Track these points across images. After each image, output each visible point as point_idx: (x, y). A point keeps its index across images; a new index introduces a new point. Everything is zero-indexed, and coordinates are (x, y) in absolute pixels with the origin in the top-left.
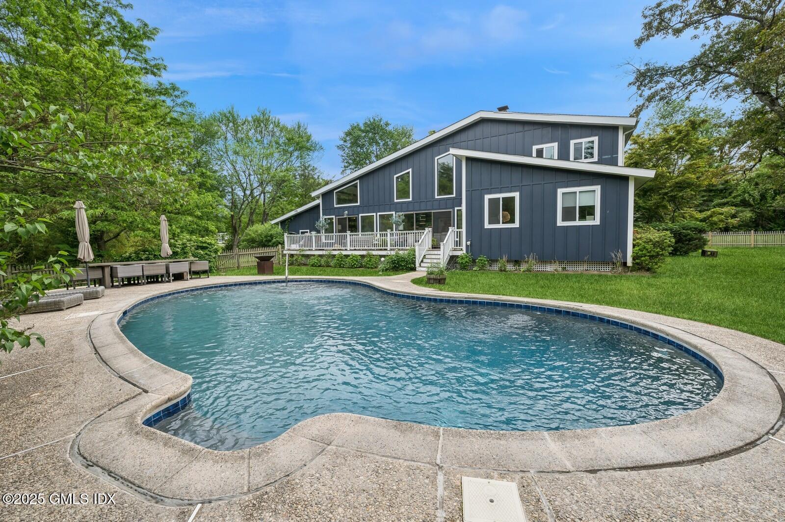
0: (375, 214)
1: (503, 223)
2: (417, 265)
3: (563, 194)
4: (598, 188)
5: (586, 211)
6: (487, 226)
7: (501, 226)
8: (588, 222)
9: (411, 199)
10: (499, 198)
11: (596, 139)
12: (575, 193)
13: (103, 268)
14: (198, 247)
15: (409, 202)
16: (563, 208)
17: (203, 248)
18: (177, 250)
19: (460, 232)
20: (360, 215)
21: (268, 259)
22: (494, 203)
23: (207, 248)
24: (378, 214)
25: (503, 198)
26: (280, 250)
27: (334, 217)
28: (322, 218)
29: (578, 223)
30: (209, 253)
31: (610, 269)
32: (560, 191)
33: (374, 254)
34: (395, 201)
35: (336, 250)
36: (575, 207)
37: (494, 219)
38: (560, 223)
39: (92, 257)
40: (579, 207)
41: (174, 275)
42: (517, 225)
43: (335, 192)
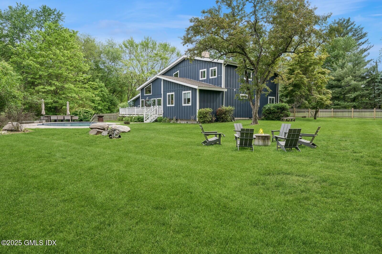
1: (171, 104)
2: (144, 120)
3: (184, 93)
4: (190, 91)
6: (168, 105)
7: (171, 105)
8: (189, 104)
10: (170, 95)
11: (216, 68)
12: (186, 93)
13: (48, 117)
14: (85, 112)
16: (183, 99)
17: (86, 113)
18: (78, 113)
20: (152, 99)
21: (102, 117)
23: (88, 113)
26: (118, 114)
27: (144, 100)
28: (141, 100)
29: (187, 105)
30: (88, 114)
38: (183, 105)
39: (45, 113)
40: (187, 99)
41: (66, 120)
42: (174, 105)
43: (145, 88)
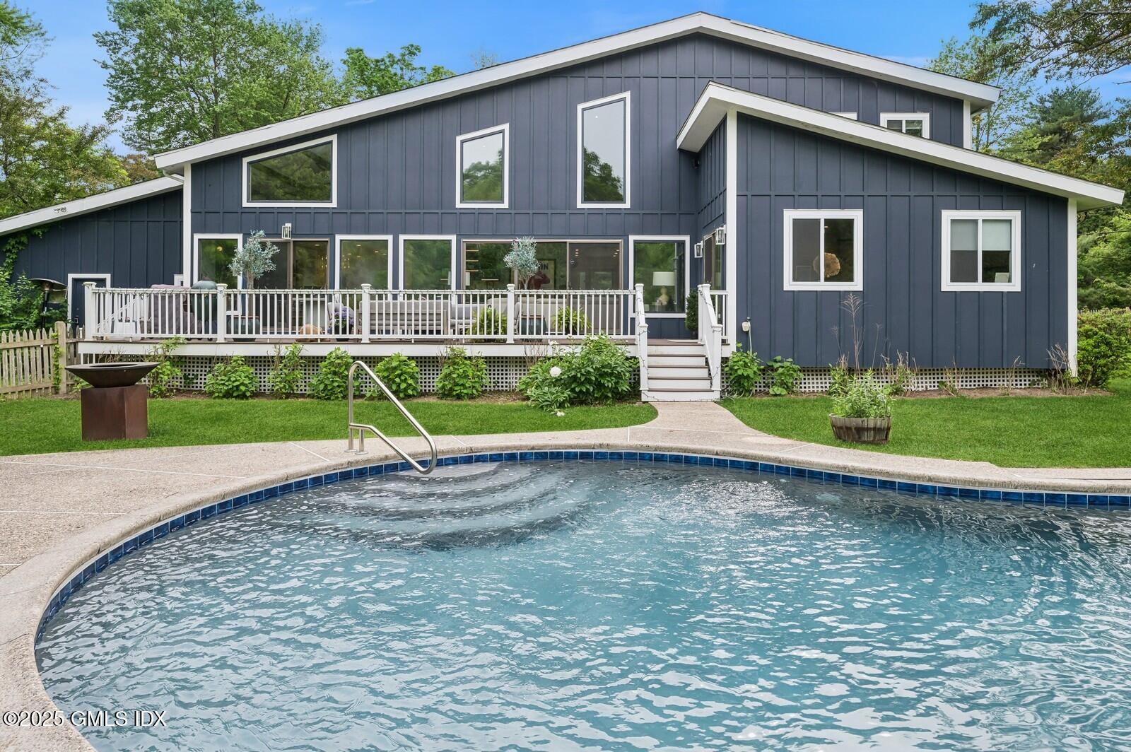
0: (390, 238)
1: (827, 279)
2: (645, 384)
3: (953, 221)
4: (1015, 216)
5: (996, 263)
6: (789, 284)
7: (822, 286)
8: (999, 286)
9: (506, 205)
10: (818, 221)
11: (924, 117)
12: (976, 222)
15: (500, 213)
16: (952, 252)
19: (721, 297)
20: (338, 238)
21: (128, 377)
22: (804, 230)
24: (402, 238)
25: (827, 222)
28: (191, 236)
29: (980, 286)
31: (1027, 383)
32: (947, 216)
33: (468, 354)
34: (459, 205)
35: (313, 341)
36: (976, 252)
37: (805, 270)
38: (947, 285)
40: (985, 253)
42: (857, 284)
43: (246, 160)
